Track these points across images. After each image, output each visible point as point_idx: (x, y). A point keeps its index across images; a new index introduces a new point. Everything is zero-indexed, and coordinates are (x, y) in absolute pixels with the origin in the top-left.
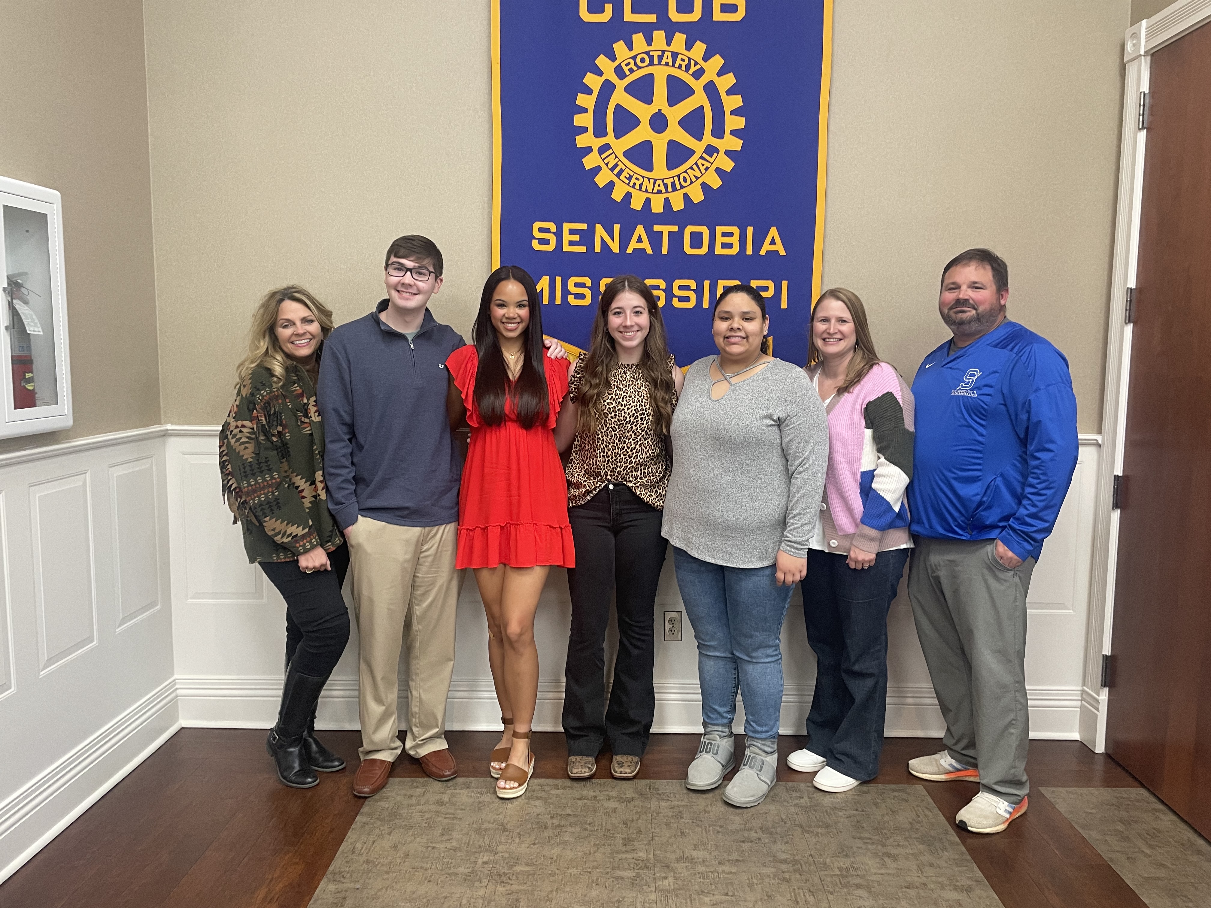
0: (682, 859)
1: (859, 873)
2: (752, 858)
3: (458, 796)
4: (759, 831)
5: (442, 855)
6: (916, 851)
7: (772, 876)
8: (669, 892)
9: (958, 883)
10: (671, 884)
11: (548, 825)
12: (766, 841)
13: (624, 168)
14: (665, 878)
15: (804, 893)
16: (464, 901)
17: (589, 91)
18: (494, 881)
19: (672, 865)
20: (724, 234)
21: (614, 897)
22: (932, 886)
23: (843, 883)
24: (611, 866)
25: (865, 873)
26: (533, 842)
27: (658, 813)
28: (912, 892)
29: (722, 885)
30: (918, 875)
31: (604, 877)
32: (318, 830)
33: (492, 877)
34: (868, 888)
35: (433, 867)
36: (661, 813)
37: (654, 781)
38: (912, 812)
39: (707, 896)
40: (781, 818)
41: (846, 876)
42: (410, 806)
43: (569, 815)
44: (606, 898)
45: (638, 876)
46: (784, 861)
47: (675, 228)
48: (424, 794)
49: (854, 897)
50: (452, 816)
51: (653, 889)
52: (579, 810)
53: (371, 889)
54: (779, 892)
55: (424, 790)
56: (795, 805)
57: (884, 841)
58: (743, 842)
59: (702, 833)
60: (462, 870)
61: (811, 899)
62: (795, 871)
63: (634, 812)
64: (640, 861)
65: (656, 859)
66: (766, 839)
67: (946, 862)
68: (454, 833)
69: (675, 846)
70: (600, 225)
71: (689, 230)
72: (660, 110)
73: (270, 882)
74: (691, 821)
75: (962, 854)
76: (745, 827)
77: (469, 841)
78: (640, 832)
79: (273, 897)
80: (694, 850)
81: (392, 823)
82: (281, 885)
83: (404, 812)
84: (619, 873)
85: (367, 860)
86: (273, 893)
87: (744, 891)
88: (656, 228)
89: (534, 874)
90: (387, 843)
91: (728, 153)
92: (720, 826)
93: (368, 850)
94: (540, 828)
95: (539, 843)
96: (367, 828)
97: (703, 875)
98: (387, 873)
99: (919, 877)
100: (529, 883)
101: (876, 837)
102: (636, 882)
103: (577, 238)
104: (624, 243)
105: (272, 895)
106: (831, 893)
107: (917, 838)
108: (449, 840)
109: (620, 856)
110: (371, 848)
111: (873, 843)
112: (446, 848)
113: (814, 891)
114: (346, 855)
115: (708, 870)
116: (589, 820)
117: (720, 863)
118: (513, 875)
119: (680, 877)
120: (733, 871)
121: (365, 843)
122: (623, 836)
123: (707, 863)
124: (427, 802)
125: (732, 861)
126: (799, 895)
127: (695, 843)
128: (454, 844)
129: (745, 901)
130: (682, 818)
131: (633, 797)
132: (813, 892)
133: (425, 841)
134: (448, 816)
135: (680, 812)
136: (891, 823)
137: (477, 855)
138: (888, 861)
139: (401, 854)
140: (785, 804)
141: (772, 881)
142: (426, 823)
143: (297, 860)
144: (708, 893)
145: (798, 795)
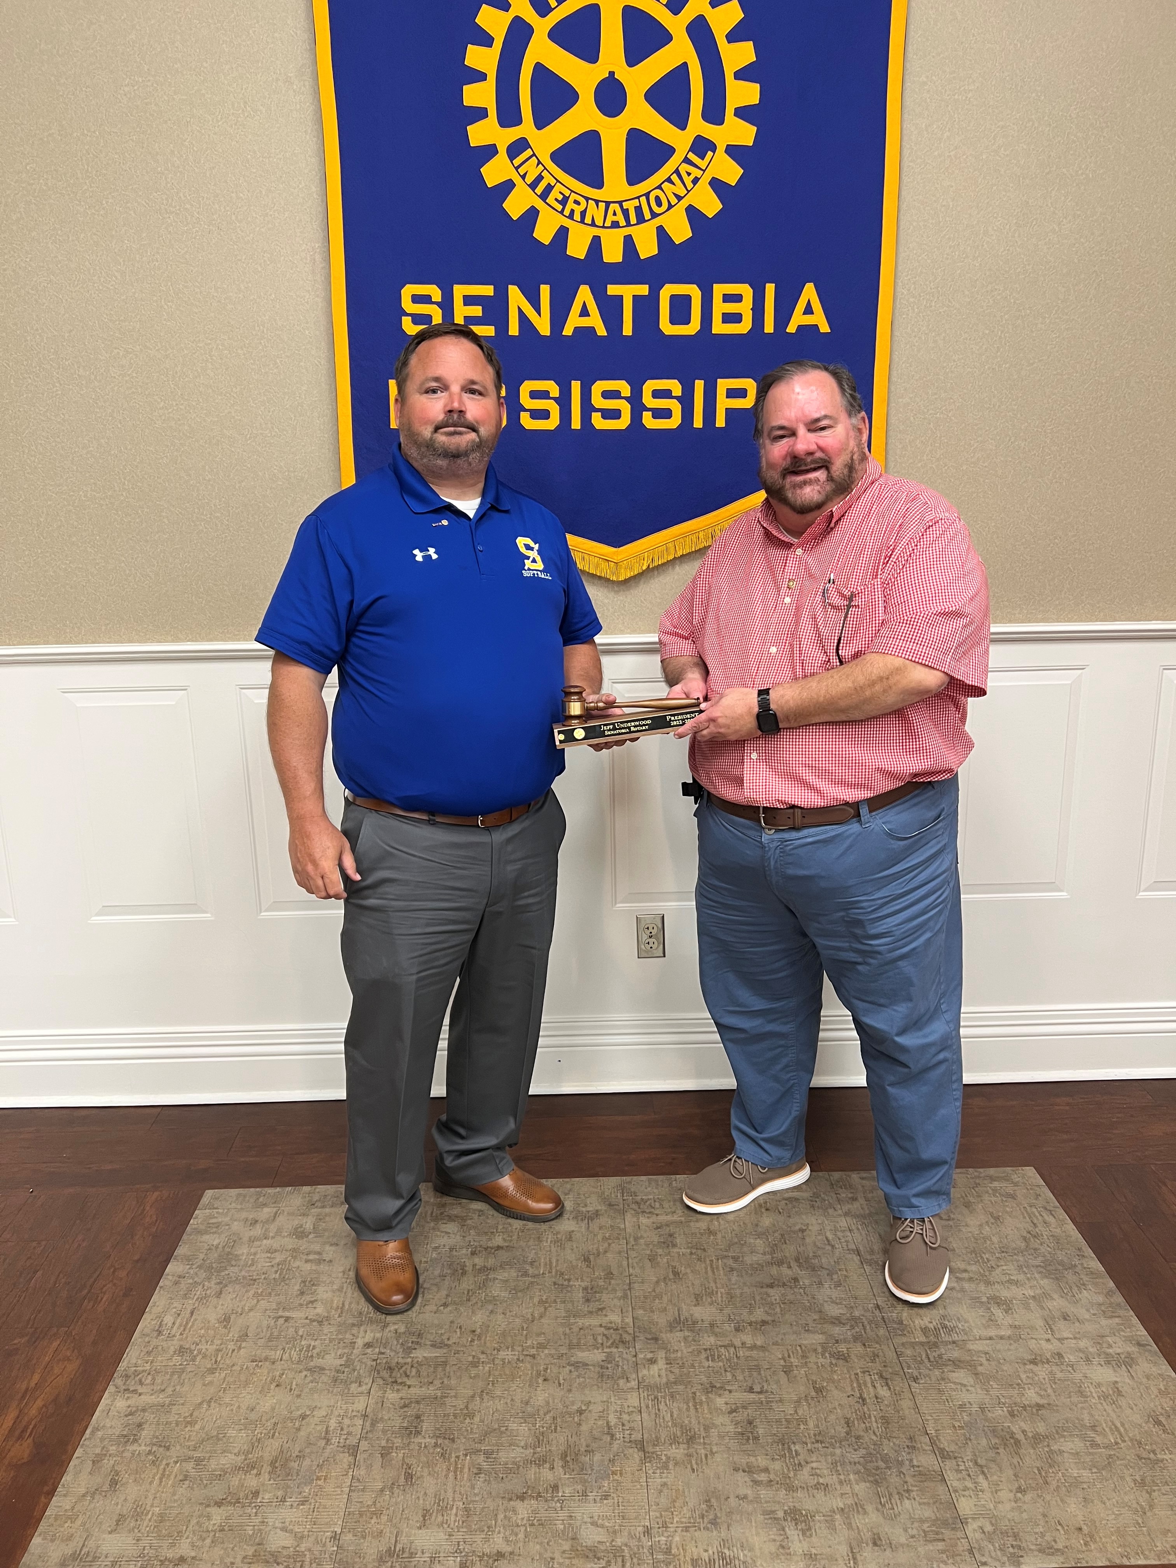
0: (677, 1323)
1: (955, 1337)
2: (787, 1316)
3: (327, 1219)
4: (794, 1264)
5: (300, 1333)
6: (1038, 1291)
7: (820, 1350)
8: (659, 1390)
9: (1111, 1351)
10: (663, 1373)
11: (467, 1269)
12: (807, 1282)
13: (553, 183)
14: (652, 1361)
15: (872, 1382)
16: (333, 1424)
17: (486, 40)
18: (381, 1382)
19: (663, 1335)
20: (727, 298)
21: (573, 1403)
22: (1072, 1358)
23: (932, 1359)
24: (567, 1341)
25: (965, 1338)
26: (444, 1301)
27: (636, 1239)
28: (1042, 1372)
29: (743, 1371)
30: (1047, 1336)
31: (555, 1364)
32: (105, 1293)
33: (379, 1373)
34: (971, 1366)
35: (284, 1358)
36: (642, 1237)
37: (628, 1178)
38: (1024, 1218)
39: (720, 1395)
40: (827, 1238)
41: (936, 1345)
42: (252, 1240)
43: (499, 1248)
44: (560, 1406)
45: (609, 1359)
46: (837, 1321)
47: (643, 290)
48: (275, 1217)
49: (953, 1386)
50: (317, 1257)
51: (634, 1384)
52: (515, 1237)
53: (183, 1404)
54: (833, 1381)
55: (275, 1210)
56: (846, 1214)
57: (987, 1274)
58: (771, 1286)
59: (706, 1273)
60: (331, 1360)
61: (883, 1392)
62: (856, 1339)
63: (600, 1237)
64: (612, 1331)
65: (636, 1325)
66: (805, 1280)
67: (1088, 1310)
68: (320, 1289)
69: (665, 1299)
70: (516, 288)
71: (668, 291)
72: (612, 74)
73: (23, 1397)
74: (689, 1251)
75: (1109, 1294)
76: (773, 1258)
77: (343, 1304)
78: (609, 1275)
79: (26, 1427)
80: (695, 1306)
81: (223, 1274)
82: (39, 1403)
83: (243, 1251)
84: (581, 1355)
85: (181, 1347)
86: (26, 1419)
87: (778, 1382)
88: (613, 290)
89: (445, 1363)
90: (211, 1314)
91: (733, 151)
92: (733, 1257)
93: (182, 1328)
94: (453, 1274)
95: (455, 1303)
96: (183, 1286)
97: (711, 1354)
98: (212, 1371)
99: (1048, 1340)
100: (437, 1383)
101: (974, 1268)
102: (607, 1372)
103: (476, 311)
104: (559, 317)
105: (24, 1423)
106: (915, 1380)
107: (1037, 1266)
108: (312, 1302)
109: (581, 1322)
110: (187, 1323)
111: (971, 1279)
112: (307, 1318)
113: (888, 1377)
114: (147, 1339)
115: (719, 1343)
116: (531, 1256)
117: (737, 1330)
118: (412, 1366)
119: (675, 1359)
120: (759, 1343)
121: (179, 1315)
122: (584, 1284)
123: (717, 1330)
124: (279, 1232)
125: (756, 1323)
126: (866, 1385)
127: (697, 1293)
128: (320, 1310)
129: (781, 1401)
130: (674, 1246)
131: (597, 1211)
132: (886, 1379)
133: (274, 1306)
134: (311, 1257)
135: (671, 1235)
136: (995, 1239)
137: (355, 1331)
138: (998, 1313)
139: (234, 1333)
140: (831, 1211)
141: (821, 1360)
142: (276, 1272)
143: (69, 1354)
144: (721, 1388)
145: (850, 1195)
